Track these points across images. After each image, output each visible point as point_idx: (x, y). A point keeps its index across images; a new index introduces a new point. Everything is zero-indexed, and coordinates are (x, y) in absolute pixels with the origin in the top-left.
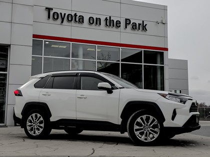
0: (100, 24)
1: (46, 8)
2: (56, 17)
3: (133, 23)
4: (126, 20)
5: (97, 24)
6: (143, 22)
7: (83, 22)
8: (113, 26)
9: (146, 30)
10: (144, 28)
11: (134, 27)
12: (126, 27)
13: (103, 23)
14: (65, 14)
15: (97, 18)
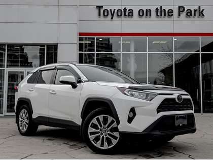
0: (150, 15)
1: (97, 7)
2: (106, 14)
3: (187, 10)
4: (179, 7)
5: (147, 15)
6: (199, 7)
7: (133, 15)
8: (165, 15)
9: (203, 16)
10: (201, 14)
11: (189, 14)
12: (179, 15)
13: (153, 13)
14: (114, 10)
15: (147, 10)
